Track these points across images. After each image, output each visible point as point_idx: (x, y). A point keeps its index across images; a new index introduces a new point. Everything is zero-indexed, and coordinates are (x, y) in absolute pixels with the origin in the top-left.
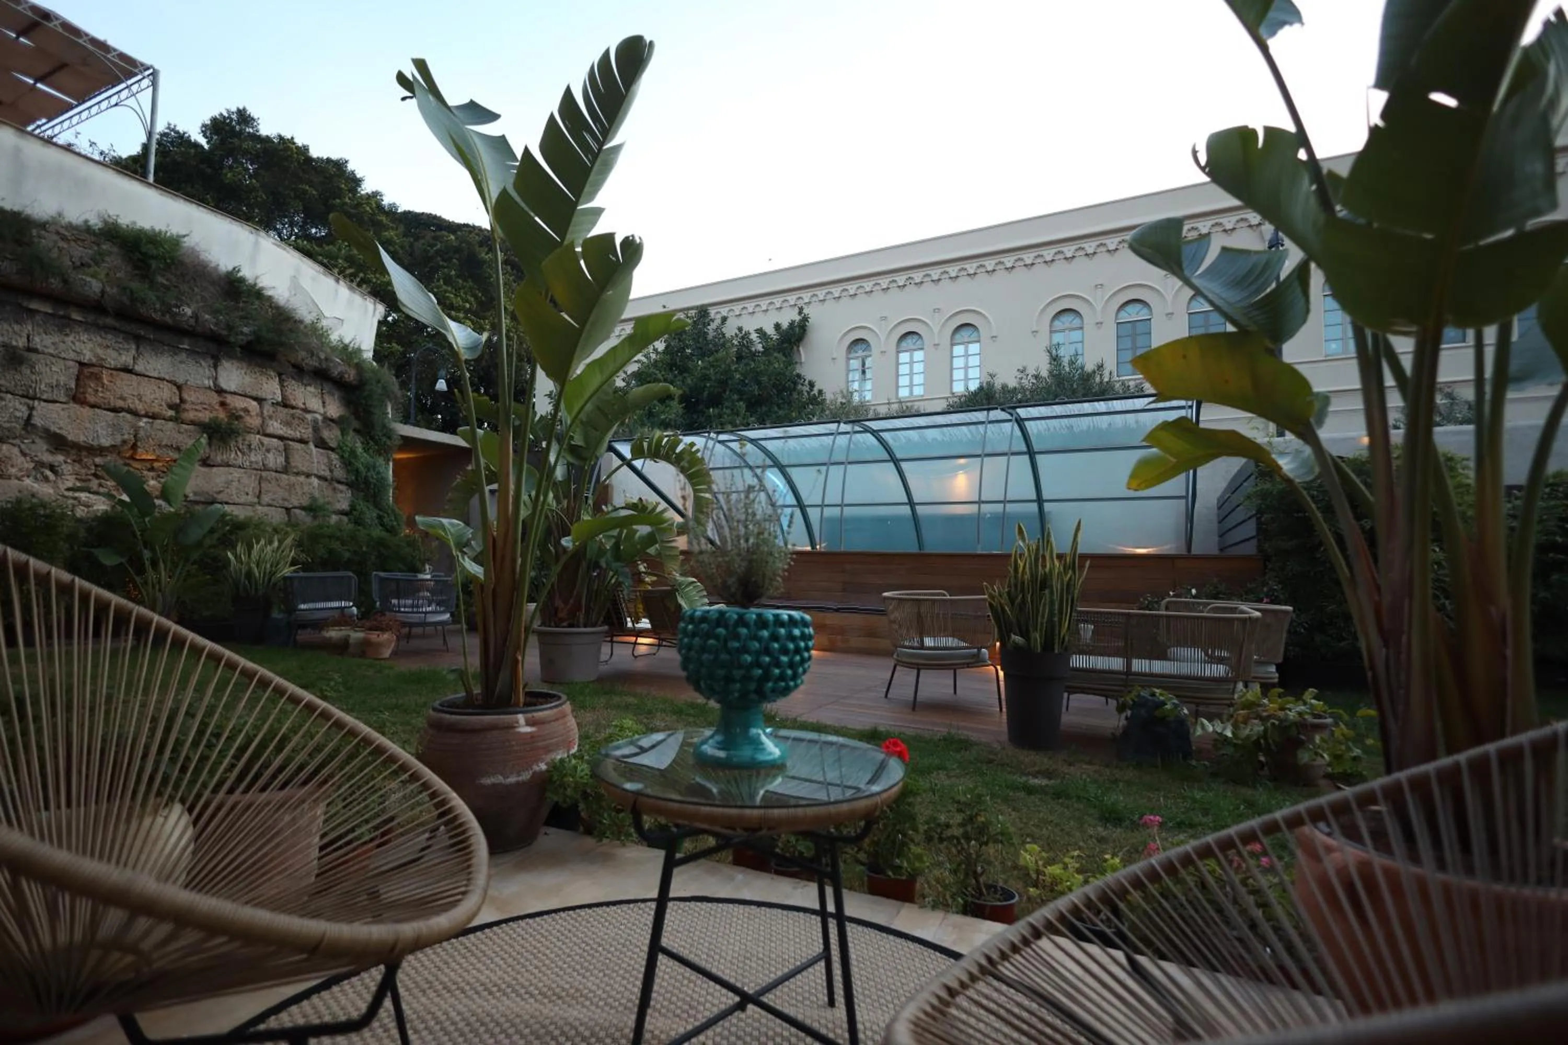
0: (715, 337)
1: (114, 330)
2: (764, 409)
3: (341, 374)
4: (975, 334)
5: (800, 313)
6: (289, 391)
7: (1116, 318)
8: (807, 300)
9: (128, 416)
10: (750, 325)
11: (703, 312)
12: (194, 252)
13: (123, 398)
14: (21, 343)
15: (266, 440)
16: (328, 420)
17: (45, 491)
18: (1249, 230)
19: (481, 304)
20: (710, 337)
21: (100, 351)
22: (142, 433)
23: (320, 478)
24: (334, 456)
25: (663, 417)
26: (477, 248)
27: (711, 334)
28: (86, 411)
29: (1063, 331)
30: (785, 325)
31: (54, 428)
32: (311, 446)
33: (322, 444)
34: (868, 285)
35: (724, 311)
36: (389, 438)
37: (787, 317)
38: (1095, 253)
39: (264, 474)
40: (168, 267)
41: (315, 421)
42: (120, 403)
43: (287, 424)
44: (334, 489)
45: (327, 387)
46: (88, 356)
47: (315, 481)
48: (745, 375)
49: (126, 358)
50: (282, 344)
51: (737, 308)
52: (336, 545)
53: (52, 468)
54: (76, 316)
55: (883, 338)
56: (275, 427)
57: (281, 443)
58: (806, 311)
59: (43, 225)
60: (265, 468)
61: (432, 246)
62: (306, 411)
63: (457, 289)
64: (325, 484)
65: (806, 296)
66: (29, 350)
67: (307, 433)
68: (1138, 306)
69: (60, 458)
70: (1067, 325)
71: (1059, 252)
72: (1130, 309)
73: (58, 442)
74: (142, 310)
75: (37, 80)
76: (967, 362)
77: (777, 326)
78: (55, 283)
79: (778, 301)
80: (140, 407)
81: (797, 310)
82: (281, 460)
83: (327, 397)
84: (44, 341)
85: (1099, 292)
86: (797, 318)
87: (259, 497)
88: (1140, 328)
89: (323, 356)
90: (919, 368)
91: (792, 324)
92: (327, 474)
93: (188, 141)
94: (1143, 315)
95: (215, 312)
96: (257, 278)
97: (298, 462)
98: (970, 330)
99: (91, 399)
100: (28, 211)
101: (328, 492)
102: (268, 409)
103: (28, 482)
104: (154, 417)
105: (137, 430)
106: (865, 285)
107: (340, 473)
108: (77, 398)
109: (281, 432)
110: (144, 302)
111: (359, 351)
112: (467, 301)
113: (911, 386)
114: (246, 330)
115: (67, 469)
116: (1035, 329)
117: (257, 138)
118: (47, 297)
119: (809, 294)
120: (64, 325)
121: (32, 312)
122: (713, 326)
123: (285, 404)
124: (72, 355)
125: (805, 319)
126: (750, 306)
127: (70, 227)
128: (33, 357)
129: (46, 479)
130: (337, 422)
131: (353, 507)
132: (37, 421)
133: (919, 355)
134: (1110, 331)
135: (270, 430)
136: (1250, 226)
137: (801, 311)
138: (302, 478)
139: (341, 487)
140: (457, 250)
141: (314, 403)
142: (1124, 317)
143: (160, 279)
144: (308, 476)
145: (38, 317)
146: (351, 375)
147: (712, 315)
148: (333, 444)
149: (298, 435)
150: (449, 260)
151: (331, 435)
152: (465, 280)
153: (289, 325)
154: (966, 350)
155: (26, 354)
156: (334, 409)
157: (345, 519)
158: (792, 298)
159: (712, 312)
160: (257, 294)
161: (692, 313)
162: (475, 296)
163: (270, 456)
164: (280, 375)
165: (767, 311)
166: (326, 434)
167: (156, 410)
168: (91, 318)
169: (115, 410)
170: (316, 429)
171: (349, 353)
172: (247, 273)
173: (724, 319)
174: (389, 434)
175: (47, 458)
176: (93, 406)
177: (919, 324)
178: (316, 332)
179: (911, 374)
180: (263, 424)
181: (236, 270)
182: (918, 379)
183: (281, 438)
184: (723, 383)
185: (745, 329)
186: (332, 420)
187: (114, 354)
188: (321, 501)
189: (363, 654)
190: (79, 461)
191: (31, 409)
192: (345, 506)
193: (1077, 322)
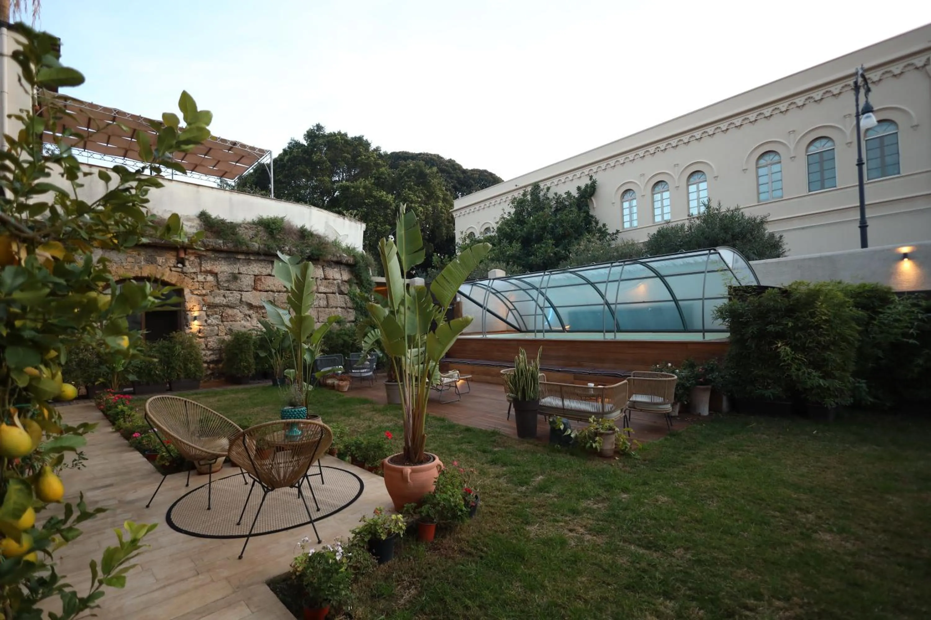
0: (544, 200)
1: (264, 260)
2: (566, 241)
3: (347, 261)
4: (703, 177)
5: (591, 179)
6: (326, 272)
7: (807, 151)
8: (595, 171)
9: (271, 293)
10: (562, 191)
11: (536, 186)
12: (289, 223)
13: (269, 286)
14: (236, 271)
15: (319, 295)
16: (343, 282)
17: (247, 324)
18: (916, 72)
19: (427, 197)
20: (541, 200)
21: (260, 270)
22: (276, 299)
23: (341, 308)
24: (347, 297)
25: (508, 253)
26: (423, 168)
27: (542, 199)
28: (258, 293)
29: (766, 166)
30: (583, 187)
31: (249, 301)
32: (337, 294)
33: (341, 293)
34: (631, 156)
35: (548, 183)
36: (371, 285)
37: (584, 182)
38: (787, 110)
39: (319, 309)
40: (280, 232)
41: (338, 283)
42: (268, 289)
43: (327, 287)
44: (348, 312)
45: (342, 267)
46: (257, 273)
47: (339, 309)
48: (554, 223)
49: (269, 271)
50: (321, 255)
51: (556, 181)
52: (346, 338)
53: (250, 316)
54: (252, 258)
55: (642, 187)
56: (322, 289)
57: (324, 295)
58: (594, 178)
59: (239, 225)
60: (320, 307)
61: (402, 171)
62: (334, 280)
63: (414, 192)
64: (343, 310)
65: (594, 168)
66: (239, 273)
67: (335, 289)
68: (824, 141)
69: (251, 312)
70: (769, 162)
71: (760, 114)
72: (817, 144)
73: (251, 306)
74: (272, 252)
75: (237, 162)
76: (699, 195)
77: (579, 188)
78: (244, 248)
79: (578, 173)
80: (275, 289)
81: (588, 178)
82: (325, 303)
83: (342, 272)
84: (243, 269)
85: (792, 136)
86: (589, 182)
87: (318, 319)
88: (826, 156)
89: (338, 255)
90: (666, 202)
91: (587, 186)
92: (344, 305)
93: (299, 143)
94: (828, 146)
95: (297, 246)
96: (311, 227)
97: (332, 303)
98: (700, 175)
99: (259, 288)
100: (235, 221)
101: (345, 313)
102: (319, 282)
103: (243, 322)
104: (279, 292)
105: (274, 297)
106: (629, 156)
107: (350, 304)
108: (255, 289)
109: (324, 291)
110: (272, 248)
111: (354, 249)
112: (420, 197)
113: (662, 214)
114: (308, 251)
115: (254, 316)
116: (745, 168)
117: (324, 136)
118: (242, 253)
119: (596, 167)
120: (248, 262)
121: (239, 259)
122: (542, 193)
123: (325, 278)
124: (252, 273)
125: (594, 183)
126: (563, 178)
127: (249, 223)
128: (240, 276)
129: (248, 320)
130: (349, 282)
131: (356, 319)
132: (243, 299)
133: (666, 195)
134: (802, 161)
135: (320, 291)
136: (917, 68)
137: (591, 178)
138: (334, 309)
139: (350, 310)
140: (414, 171)
141: (337, 276)
142: (813, 149)
143: (278, 237)
144: (336, 307)
145: (241, 261)
146: (351, 261)
147: (542, 187)
148: (346, 292)
149: (331, 291)
150: (410, 177)
151: (345, 288)
152: (418, 186)
153: (324, 245)
154: (698, 188)
155: (238, 275)
156: (346, 276)
157: (353, 324)
158: (586, 171)
159: (542, 185)
160: (311, 234)
161: (529, 189)
162: (423, 193)
163: (321, 301)
164: (323, 267)
165: (572, 180)
166: (343, 288)
167: (280, 289)
168: (256, 257)
169: (267, 291)
170: (339, 287)
171: (349, 250)
172: (308, 227)
173: (548, 189)
174: (370, 283)
175: (247, 312)
176: (260, 291)
177: (666, 175)
178: (336, 244)
179: (662, 207)
180: (317, 289)
181: (304, 226)
182: (667, 210)
183: (325, 293)
184: (544, 229)
185: (559, 193)
186: (345, 281)
187: (264, 269)
188: (342, 318)
189: (338, 390)
190: (257, 312)
191: (241, 295)
192: (352, 318)
193: (776, 158)
